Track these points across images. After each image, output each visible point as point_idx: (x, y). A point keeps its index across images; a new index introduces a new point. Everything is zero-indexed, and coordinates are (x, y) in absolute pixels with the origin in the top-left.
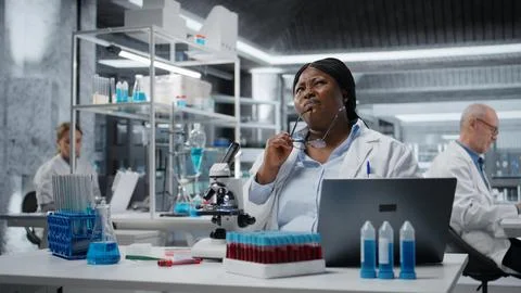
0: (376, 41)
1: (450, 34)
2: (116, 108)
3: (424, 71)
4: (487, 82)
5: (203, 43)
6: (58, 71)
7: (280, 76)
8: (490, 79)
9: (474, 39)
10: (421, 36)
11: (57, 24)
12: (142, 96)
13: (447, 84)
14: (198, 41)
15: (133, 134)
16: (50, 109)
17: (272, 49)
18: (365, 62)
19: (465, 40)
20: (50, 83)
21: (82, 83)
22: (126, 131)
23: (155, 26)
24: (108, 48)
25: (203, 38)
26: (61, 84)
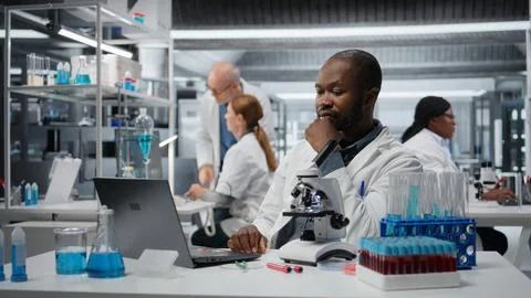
1: (343, 14)
9: (366, 20)
10: (314, 16)
14: (136, 19)
15: (29, 113)
18: (258, 39)
22: (19, 109)
23: (101, 4)
24: (48, 25)
25: (142, 16)
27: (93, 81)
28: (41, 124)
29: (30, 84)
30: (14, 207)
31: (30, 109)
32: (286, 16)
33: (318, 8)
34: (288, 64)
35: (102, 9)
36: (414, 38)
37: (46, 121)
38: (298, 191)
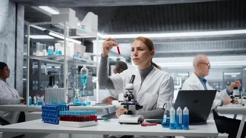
0: (151, 29)
1: (184, 26)
2: (47, 58)
3: (171, 43)
4: (199, 49)
5: (84, 29)
6: (7, 39)
8: (201, 48)
9: (195, 29)
10: (171, 27)
12: (60, 52)
13: (182, 50)
14: (82, 28)
15: (41, 69)
17: (103, 31)
19: (191, 29)
20: (3, 44)
22: (37, 68)
23: (66, 22)
24: (45, 31)
26: (8, 45)
28: (47, 74)
31: (42, 68)
32: (158, 28)
33: (173, 24)
34: (162, 50)
35: (66, 24)
36: (217, 37)
37: (49, 73)
38: (127, 95)
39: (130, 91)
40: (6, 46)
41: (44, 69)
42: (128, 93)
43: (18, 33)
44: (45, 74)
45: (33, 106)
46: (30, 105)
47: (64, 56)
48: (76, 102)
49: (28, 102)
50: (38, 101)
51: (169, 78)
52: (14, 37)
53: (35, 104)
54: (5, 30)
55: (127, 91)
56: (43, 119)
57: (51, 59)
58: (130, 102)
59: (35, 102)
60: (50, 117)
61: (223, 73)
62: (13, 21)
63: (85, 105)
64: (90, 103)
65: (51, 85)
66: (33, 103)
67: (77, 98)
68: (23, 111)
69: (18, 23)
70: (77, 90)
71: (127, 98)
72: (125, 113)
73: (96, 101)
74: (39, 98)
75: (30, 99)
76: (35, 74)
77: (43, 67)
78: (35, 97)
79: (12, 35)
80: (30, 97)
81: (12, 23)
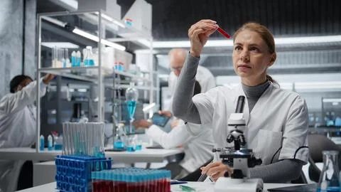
2: (69, 71)
5: (131, 25)
6: (10, 46)
7: (155, 55)
11: (10, 13)
12: (92, 62)
14: (128, 23)
15: (61, 92)
16: (4, 73)
20: (4, 54)
21: (26, 55)
22: (55, 90)
23: (102, 11)
24: (66, 26)
25: (131, 21)
26: (12, 55)
27: (96, 64)
29: (53, 67)
30: (42, 152)
31: (62, 90)
35: (103, 15)
37: (73, 98)
38: (232, 137)
39: (239, 128)
40: (8, 57)
41: (66, 93)
42: (235, 133)
43: (26, 37)
44: (66, 100)
45: (46, 151)
46: (41, 149)
47: (99, 67)
48: (118, 145)
49: (39, 144)
50: (55, 143)
51: (303, 103)
52: (21, 44)
53: (50, 149)
54: (7, 33)
55: (233, 128)
56: (58, 185)
57: (76, 74)
58: (238, 153)
59: (51, 144)
60: (71, 181)
61: (322, 99)
62: (20, 19)
63: (133, 150)
64: (140, 146)
65: (76, 116)
66: (46, 146)
67: (119, 138)
68: (29, 159)
69: (27, 23)
70: (120, 126)
71: (232, 144)
72: (226, 175)
73: (149, 142)
74: (56, 138)
75: (42, 140)
76: (52, 99)
77: (64, 89)
78: (50, 137)
79: (18, 42)
80: (42, 137)
81: (18, 21)
